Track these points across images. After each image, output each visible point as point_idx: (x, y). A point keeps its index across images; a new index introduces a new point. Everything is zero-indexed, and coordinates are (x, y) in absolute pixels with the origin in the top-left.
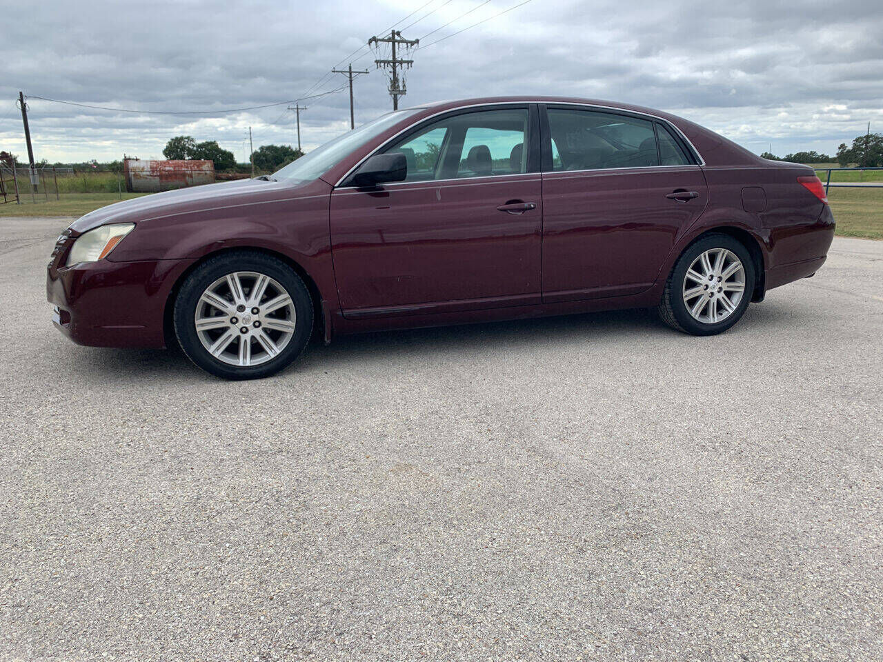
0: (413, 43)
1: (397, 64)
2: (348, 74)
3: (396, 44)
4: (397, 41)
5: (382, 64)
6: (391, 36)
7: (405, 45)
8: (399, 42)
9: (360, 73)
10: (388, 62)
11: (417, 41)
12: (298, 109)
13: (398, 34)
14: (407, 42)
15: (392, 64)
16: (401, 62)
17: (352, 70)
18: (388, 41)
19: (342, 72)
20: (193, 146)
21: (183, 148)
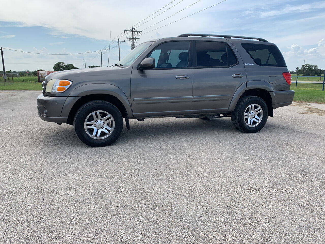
0: (139, 32)
1: (134, 39)
2: (118, 42)
3: (134, 32)
4: (134, 31)
5: (129, 39)
6: (132, 29)
7: (137, 32)
8: (135, 32)
9: (122, 41)
10: (131, 38)
11: (141, 32)
12: (101, 53)
13: (134, 29)
14: (138, 32)
15: (132, 39)
16: (136, 38)
17: (119, 40)
18: (131, 31)
19: (116, 41)
20: (64, 65)
21: (61, 66)
